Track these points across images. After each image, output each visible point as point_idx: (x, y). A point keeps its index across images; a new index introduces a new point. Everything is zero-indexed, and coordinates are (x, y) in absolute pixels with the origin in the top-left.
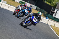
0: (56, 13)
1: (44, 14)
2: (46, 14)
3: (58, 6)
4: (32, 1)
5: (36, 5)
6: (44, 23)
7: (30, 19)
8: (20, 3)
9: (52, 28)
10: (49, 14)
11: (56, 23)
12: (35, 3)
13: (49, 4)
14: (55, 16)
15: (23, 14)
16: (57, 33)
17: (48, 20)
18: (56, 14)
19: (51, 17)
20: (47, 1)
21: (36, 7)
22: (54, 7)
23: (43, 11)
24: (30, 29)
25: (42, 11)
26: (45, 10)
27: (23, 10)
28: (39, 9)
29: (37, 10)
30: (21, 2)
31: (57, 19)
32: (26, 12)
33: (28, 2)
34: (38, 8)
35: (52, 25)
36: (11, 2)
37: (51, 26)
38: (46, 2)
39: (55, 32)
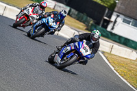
0: (115, 22)
1: (87, 26)
2: (92, 25)
3: (118, 5)
5: (67, 5)
7: (73, 48)
9: (106, 58)
10: (99, 24)
11: (115, 45)
14: (113, 29)
15: (43, 29)
16: (117, 68)
18: (114, 25)
19: (104, 31)
21: (68, 8)
22: (109, 9)
23: (84, 19)
24: (74, 73)
25: (82, 18)
26: (89, 15)
27: (44, 19)
28: (76, 13)
29: (71, 16)
31: (117, 37)
32: (50, 24)
34: (73, 10)
37: (103, 52)
39: (113, 66)
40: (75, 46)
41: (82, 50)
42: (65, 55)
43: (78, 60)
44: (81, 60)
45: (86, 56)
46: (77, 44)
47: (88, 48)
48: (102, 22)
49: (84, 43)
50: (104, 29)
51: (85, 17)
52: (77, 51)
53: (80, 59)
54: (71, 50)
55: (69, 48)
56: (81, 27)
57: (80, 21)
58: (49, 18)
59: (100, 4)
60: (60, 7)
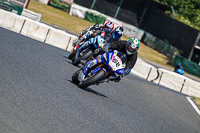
1: (170, 58)
2: (177, 57)
4: (130, 12)
5: (140, 28)
6: (168, 89)
7: (100, 61)
8: (86, 18)
9: (198, 106)
10: (187, 57)
12: (139, 20)
13: (187, 22)
17: (183, 77)
19: (195, 67)
20: (181, 13)
21: (142, 33)
23: (165, 48)
25: (162, 48)
28: (154, 39)
29: (146, 44)
30: (91, 15)
33: (113, 17)
34: (148, 35)
35: (196, 95)
36: (57, 15)
37: (193, 98)
38: (175, 15)
40: (103, 58)
41: (112, 64)
42: (90, 70)
43: (107, 77)
44: (111, 77)
45: (117, 72)
46: (105, 55)
47: (119, 60)
48: (191, 53)
49: (115, 55)
50: (195, 64)
51: (166, 46)
52: (105, 64)
53: (110, 75)
54: (98, 64)
55: (95, 61)
56: (161, 60)
57: (160, 52)
58: (99, 37)
59: (189, 27)
60: (130, 30)
